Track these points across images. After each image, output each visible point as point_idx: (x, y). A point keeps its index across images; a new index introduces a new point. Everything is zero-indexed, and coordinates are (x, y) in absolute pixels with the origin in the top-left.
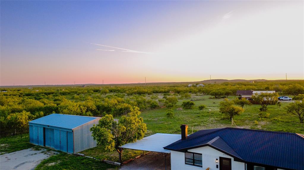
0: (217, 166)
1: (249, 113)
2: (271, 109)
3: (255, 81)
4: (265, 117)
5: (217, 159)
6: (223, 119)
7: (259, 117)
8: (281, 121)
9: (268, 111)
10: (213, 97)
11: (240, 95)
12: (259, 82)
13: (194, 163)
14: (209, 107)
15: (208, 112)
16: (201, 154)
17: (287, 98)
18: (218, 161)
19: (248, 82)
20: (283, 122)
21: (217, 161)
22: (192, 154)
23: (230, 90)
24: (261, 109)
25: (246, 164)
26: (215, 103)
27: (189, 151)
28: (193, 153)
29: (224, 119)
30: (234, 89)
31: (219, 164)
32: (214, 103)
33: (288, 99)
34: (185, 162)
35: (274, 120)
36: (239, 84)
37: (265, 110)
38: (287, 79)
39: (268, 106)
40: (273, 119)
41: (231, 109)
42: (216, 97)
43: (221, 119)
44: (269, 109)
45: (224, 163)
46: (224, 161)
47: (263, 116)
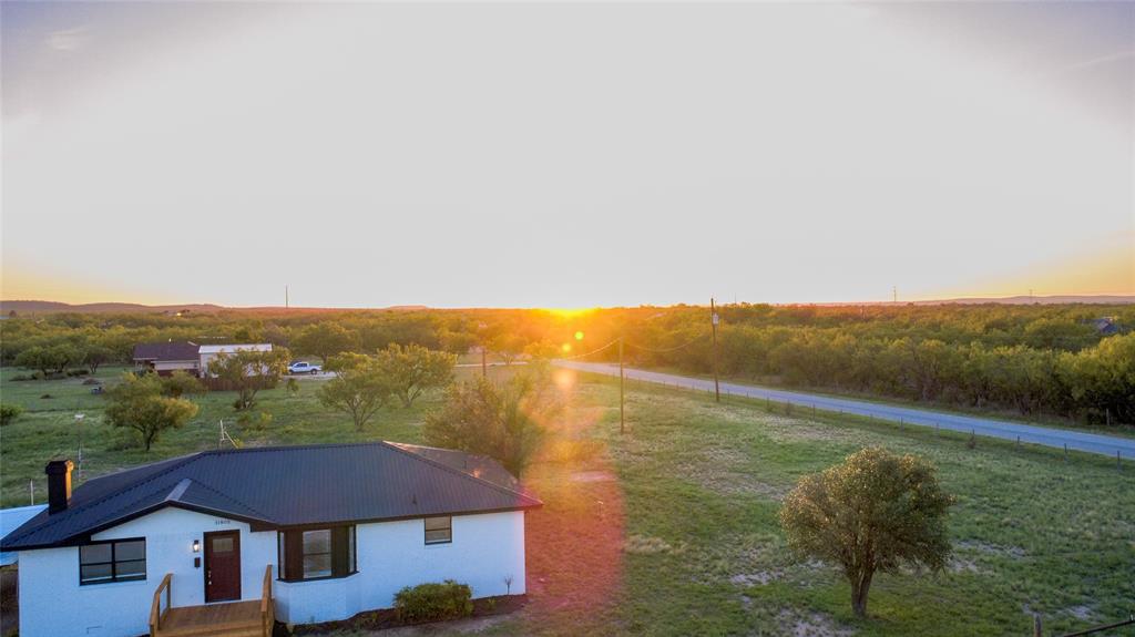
0: (197, 562)
1: (203, 421)
2: (266, 402)
3: (185, 311)
4: (259, 429)
5: (196, 542)
6: (116, 449)
7: (238, 429)
8: (308, 434)
9: (261, 409)
10: (29, 373)
11: (147, 362)
12: (202, 315)
13: (114, 573)
14: (33, 412)
15: (40, 433)
16: (143, 539)
17: (305, 365)
18: (200, 547)
19: (159, 314)
20: (313, 434)
21: (196, 547)
22: (110, 546)
23: (104, 346)
24: (237, 406)
25: (282, 534)
26: (51, 395)
27: (95, 538)
28: (113, 542)
29: (118, 448)
30: (120, 338)
31: (202, 556)
32: (47, 397)
33: (309, 368)
34: (81, 577)
35: (287, 432)
36: (123, 321)
37: (252, 407)
38: (290, 306)
39: (259, 395)
40: (282, 429)
41: (151, 407)
42: (46, 374)
43: (109, 450)
44: (262, 404)
45: (215, 550)
46: (216, 541)
47: (251, 425)
